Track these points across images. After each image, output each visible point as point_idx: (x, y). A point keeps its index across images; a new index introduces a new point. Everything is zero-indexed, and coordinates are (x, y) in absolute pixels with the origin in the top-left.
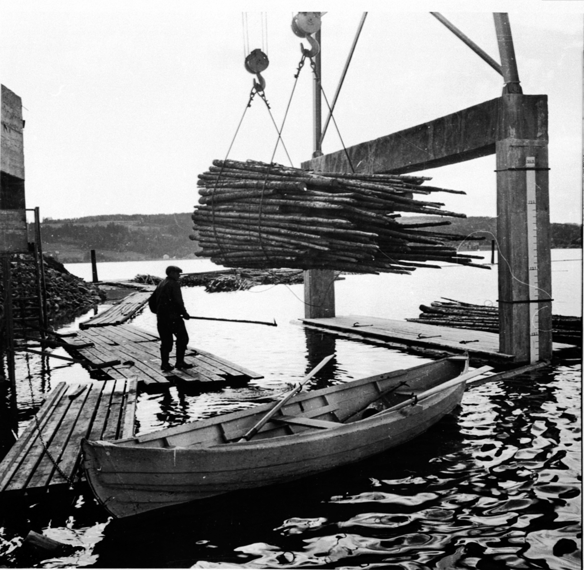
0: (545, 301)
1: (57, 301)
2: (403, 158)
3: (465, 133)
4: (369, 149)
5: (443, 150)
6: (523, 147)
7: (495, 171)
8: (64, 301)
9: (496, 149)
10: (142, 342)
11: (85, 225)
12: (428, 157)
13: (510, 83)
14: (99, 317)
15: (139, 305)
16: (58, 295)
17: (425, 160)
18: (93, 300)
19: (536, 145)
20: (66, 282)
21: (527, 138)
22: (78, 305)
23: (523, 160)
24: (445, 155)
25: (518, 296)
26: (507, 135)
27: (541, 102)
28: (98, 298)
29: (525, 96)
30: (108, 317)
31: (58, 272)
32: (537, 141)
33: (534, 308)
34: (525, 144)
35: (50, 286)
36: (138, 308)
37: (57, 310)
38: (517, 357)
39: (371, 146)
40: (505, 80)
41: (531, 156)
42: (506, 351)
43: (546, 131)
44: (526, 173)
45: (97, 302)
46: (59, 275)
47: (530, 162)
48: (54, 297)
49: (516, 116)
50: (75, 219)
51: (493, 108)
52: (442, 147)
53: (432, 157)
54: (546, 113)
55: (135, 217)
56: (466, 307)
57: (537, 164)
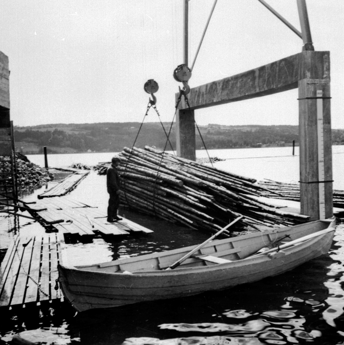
0: (329, 182)
1: (23, 181)
2: (240, 91)
3: (279, 75)
4: (218, 86)
5: (265, 85)
6: (315, 84)
7: (298, 99)
8: (28, 180)
9: (298, 86)
10: (77, 208)
11: (40, 130)
12: (255, 91)
13: (307, 44)
14: (49, 191)
15: (74, 183)
16: (24, 176)
17: (253, 92)
18: (45, 179)
19: (323, 83)
20: (28, 168)
21: (317, 78)
22: (36, 183)
23: (315, 93)
24: (266, 89)
25: (312, 179)
26: (305, 76)
27: (326, 55)
28: (48, 178)
29: (316, 52)
30: (55, 191)
31: (23, 161)
32: (324, 80)
33: (321, 186)
34: (316, 82)
35: (19, 170)
36: (74, 185)
37: (23, 186)
38: (312, 217)
39: (219, 83)
40: (304, 42)
41: (320, 89)
42: (305, 213)
43: (329, 74)
44: (316, 100)
45: (48, 180)
46: (24, 163)
47: (319, 94)
48: (21, 178)
49: (310, 65)
50: (33, 126)
51: (296, 60)
52: (264, 84)
53: (258, 90)
54: (329, 62)
55: (71, 125)
56: (279, 185)
57: (324, 95)
